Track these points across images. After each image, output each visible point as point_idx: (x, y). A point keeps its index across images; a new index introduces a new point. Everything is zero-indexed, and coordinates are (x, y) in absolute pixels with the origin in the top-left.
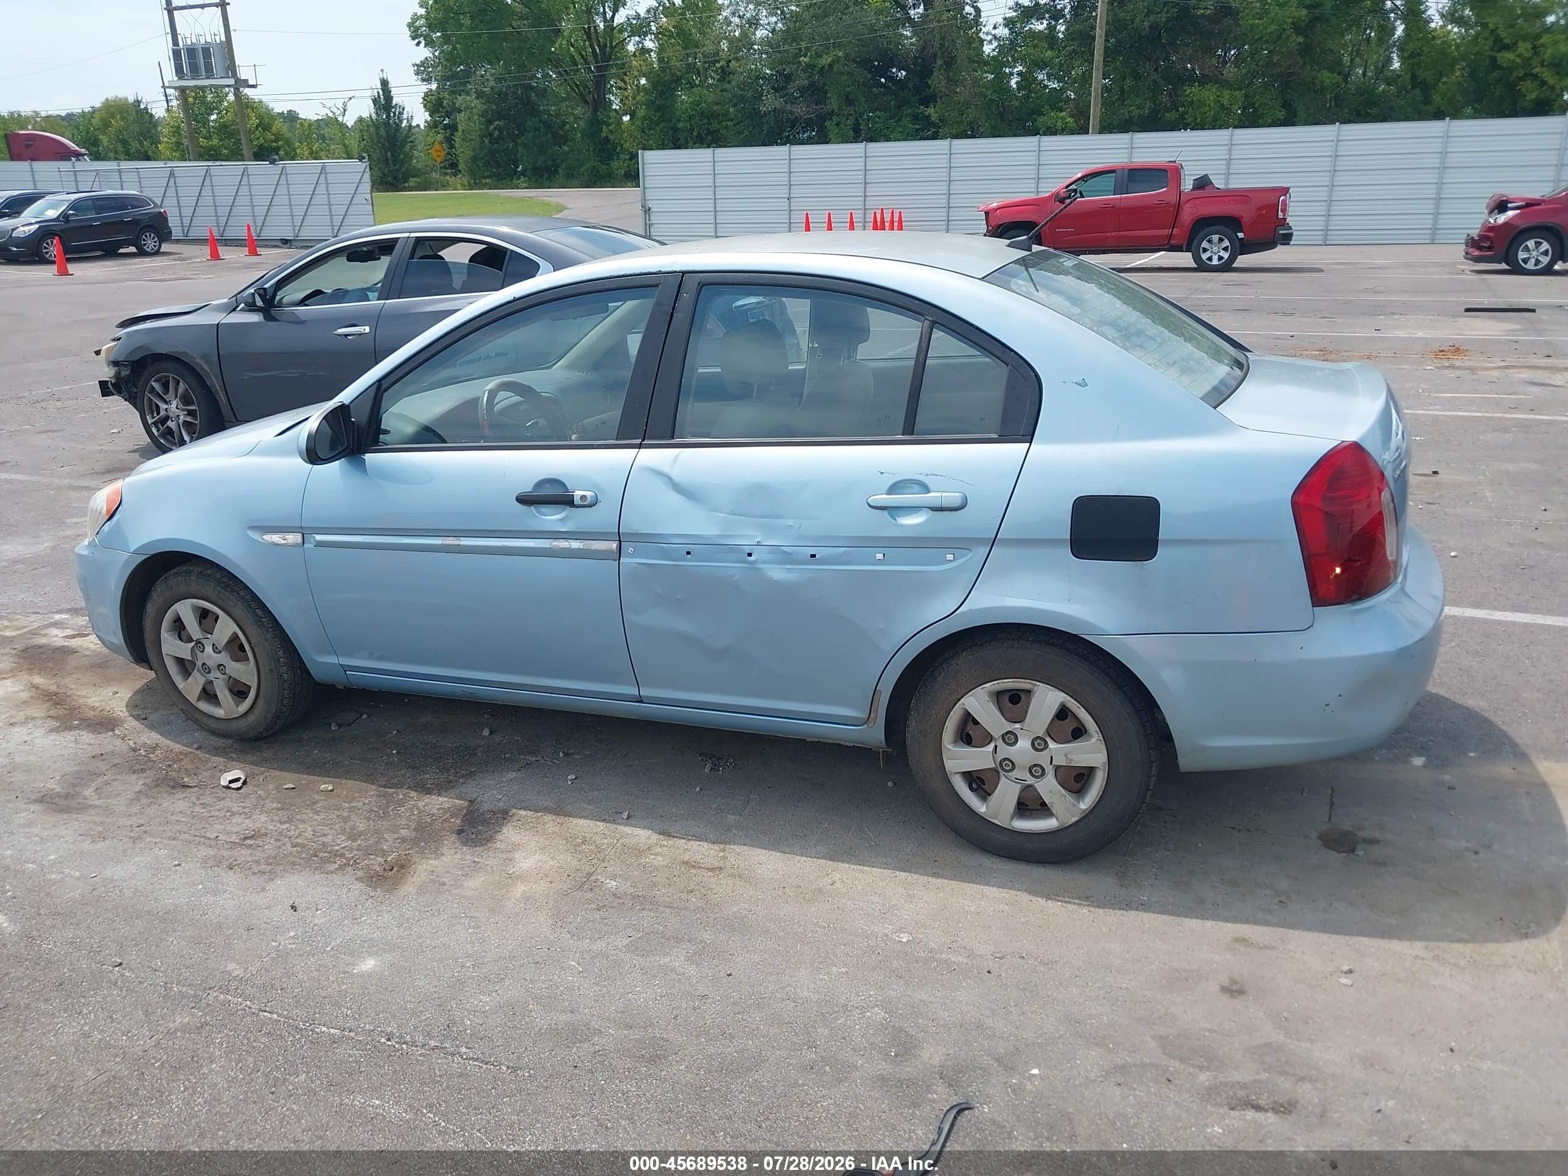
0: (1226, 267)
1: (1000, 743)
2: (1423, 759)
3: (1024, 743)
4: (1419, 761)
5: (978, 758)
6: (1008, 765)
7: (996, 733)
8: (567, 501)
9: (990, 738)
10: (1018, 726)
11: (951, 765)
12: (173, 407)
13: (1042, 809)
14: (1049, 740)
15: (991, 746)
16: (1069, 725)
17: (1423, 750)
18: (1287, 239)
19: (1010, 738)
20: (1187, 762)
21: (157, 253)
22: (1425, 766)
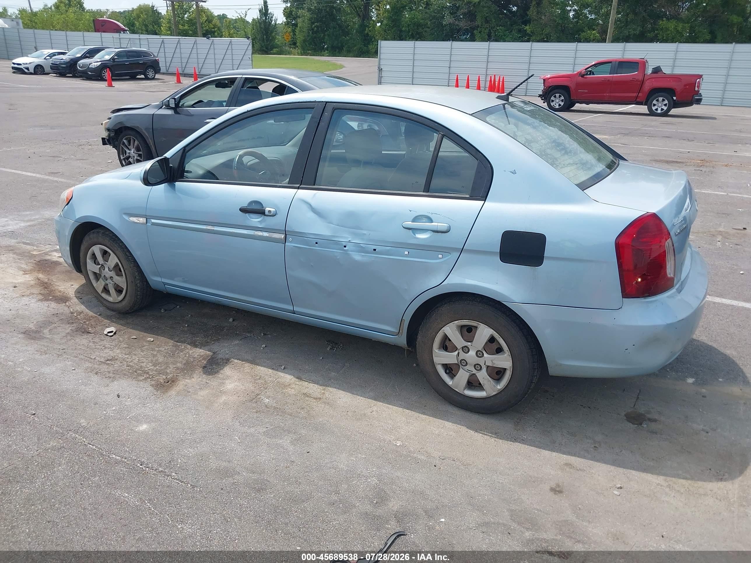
0: (665, 114)
1: (461, 351)
2: (694, 379)
3: (472, 353)
4: (690, 380)
5: (450, 358)
6: (464, 363)
7: (459, 346)
8: (261, 212)
9: (456, 349)
10: (469, 344)
11: (436, 360)
12: (132, 152)
13: (479, 386)
14: (484, 352)
15: (456, 353)
16: (495, 346)
17: (695, 375)
18: (699, 101)
19: (466, 349)
20: (553, 370)
21: (153, 79)
22: (693, 383)
